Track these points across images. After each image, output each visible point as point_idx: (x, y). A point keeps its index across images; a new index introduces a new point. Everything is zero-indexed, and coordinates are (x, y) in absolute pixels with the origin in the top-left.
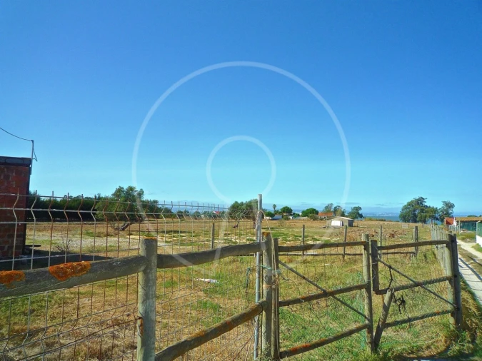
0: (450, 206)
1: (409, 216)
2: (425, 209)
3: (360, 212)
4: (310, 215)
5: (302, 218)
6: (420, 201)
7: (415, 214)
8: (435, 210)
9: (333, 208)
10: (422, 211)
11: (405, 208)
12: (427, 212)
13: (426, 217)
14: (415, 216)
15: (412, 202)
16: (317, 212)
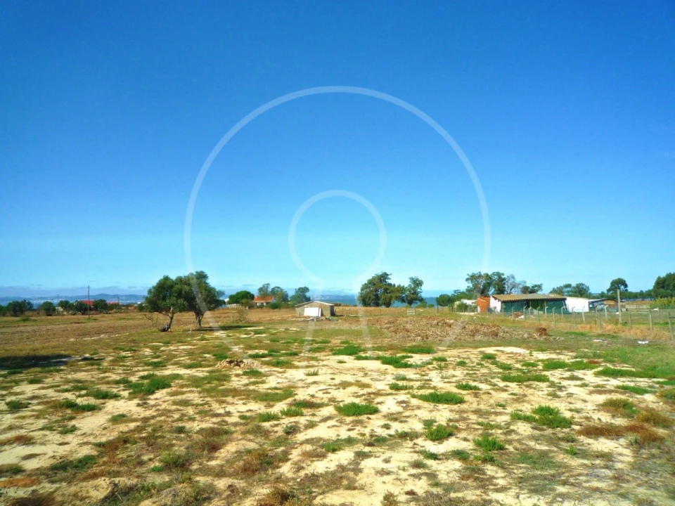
0: (417, 283)
1: (370, 297)
2: (389, 289)
3: (308, 294)
4: (244, 301)
5: (229, 306)
6: (383, 277)
7: (377, 296)
8: (401, 289)
9: (270, 290)
10: (386, 291)
11: (365, 287)
12: (392, 292)
13: (390, 299)
14: (377, 297)
15: (374, 278)
16: (252, 297)
